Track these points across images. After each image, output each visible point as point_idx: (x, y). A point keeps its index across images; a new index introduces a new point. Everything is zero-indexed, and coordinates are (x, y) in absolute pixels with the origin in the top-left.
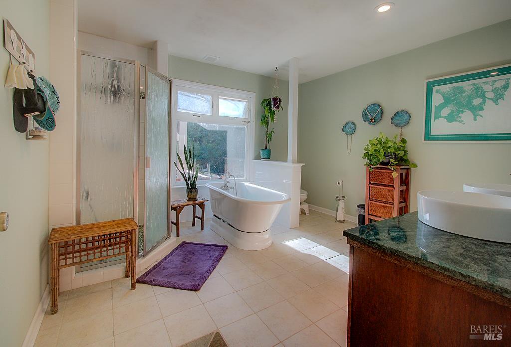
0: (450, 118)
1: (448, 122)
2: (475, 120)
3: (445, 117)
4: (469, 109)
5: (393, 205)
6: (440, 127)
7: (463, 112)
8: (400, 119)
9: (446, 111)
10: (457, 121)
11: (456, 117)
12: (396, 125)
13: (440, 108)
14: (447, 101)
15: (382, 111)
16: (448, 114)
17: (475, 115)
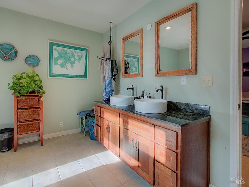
0: (62, 66)
1: (61, 67)
2: (72, 68)
3: (59, 65)
4: (70, 63)
5: (40, 120)
6: (57, 69)
7: (67, 63)
8: (32, 61)
9: (60, 62)
10: (65, 67)
11: (64, 65)
12: (29, 65)
13: (57, 59)
14: (60, 56)
15: (16, 52)
16: (61, 63)
17: (72, 66)
